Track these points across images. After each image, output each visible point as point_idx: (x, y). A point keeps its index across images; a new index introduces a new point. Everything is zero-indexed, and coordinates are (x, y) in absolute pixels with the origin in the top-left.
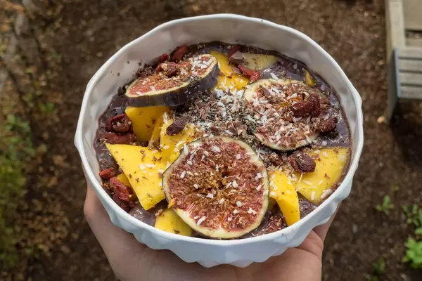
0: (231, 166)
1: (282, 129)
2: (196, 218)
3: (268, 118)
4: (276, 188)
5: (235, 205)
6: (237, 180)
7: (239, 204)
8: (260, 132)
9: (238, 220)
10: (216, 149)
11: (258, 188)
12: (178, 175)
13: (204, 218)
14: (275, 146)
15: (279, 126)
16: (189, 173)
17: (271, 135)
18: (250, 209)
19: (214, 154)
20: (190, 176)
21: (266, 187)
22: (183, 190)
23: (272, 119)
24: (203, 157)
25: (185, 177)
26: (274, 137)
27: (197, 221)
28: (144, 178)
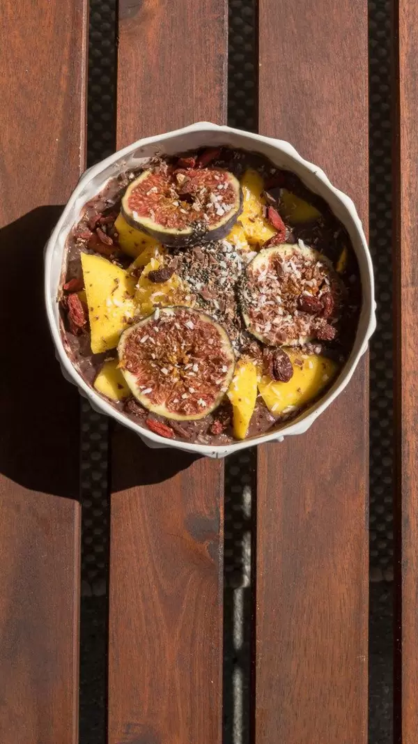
0: (199, 347)
1: (277, 320)
2: (142, 387)
3: (267, 300)
4: (236, 389)
5: (187, 390)
6: (199, 364)
7: (192, 390)
8: (251, 315)
9: (184, 405)
10: (190, 324)
11: (218, 382)
12: (139, 337)
13: (149, 390)
14: (260, 338)
15: (276, 314)
16: (152, 339)
17: (260, 323)
18: (201, 399)
19: (186, 329)
20: (151, 343)
21: (226, 384)
22: (139, 354)
23: (272, 303)
24: (173, 328)
25: (146, 341)
26: (262, 327)
27: (141, 390)
28: (106, 316)
